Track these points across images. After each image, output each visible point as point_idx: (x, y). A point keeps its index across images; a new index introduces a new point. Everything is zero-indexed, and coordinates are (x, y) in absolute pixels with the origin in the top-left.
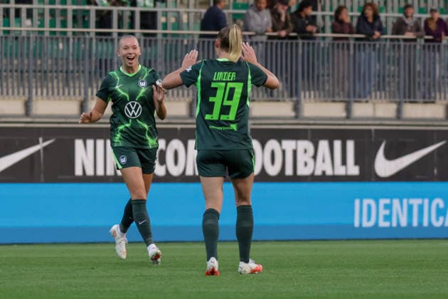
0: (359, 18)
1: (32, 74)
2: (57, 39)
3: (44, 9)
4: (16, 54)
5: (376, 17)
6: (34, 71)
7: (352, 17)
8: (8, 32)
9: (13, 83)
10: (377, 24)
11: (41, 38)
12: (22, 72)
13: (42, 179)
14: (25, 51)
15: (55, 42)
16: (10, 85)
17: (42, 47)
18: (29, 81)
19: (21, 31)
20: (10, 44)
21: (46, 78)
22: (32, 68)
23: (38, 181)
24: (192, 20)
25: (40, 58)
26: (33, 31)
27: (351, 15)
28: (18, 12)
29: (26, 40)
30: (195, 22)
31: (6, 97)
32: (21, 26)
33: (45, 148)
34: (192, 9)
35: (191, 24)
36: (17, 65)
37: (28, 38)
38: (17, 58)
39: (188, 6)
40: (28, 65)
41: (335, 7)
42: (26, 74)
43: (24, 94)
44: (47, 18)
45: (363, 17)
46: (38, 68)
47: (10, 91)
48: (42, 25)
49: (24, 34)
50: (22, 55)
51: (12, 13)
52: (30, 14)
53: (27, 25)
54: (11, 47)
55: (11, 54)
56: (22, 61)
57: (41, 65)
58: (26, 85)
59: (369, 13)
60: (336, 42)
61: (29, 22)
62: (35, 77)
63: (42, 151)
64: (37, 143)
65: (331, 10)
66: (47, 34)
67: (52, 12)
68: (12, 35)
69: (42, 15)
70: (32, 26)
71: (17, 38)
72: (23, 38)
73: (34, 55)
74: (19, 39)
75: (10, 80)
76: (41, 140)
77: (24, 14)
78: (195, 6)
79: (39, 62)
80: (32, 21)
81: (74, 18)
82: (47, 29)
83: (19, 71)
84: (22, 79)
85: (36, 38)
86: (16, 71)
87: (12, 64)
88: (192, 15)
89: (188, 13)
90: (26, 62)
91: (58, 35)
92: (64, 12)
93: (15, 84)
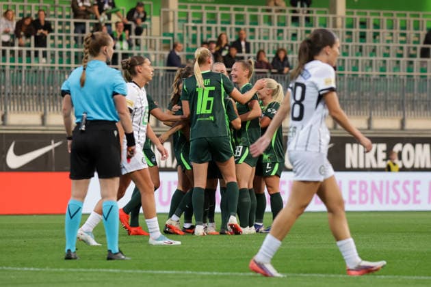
0: (274, 59)
1: (47, 97)
2: (64, 72)
3: (54, 52)
4: (36, 82)
5: (286, 58)
6: (48, 95)
7: (269, 58)
8: (30, 67)
9: (33, 103)
10: (286, 63)
11: (53, 72)
12: (39, 95)
13: (54, 169)
14: (42, 80)
15: (62, 75)
16: (31, 103)
17: (53, 77)
18: (44, 101)
19: (38, 67)
20: (31, 75)
21: (56, 99)
22: (47, 92)
23: (50, 170)
24: (158, 59)
25: (52, 85)
26: (47, 67)
27: (269, 57)
28: (36, 53)
29: (42, 73)
30: (160, 61)
31: (29, 112)
32: (39, 63)
33: (56, 148)
34: (158, 52)
35: (158, 62)
36: (36, 90)
37: (44, 72)
38: (36, 85)
39: (155, 49)
40: (44, 90)
41: (257, 50)
42: (42, 97)
43: (41, 110)
44: (57, 58)
45: (277, 58)
46: (51, 92)
47: (31, 108)
48: (53, 62)
49: (41, 68)
50: (39, 83)
51: (33, 54)
52: (45, 54)
53: (42, 63)
54: (32, 78)
55: (32, 83)
56: (40, 87)
57: (53, 90)
58: (43, 103)
59: (282, 55)
60: (258, 75)
61: (44, 60)
62: (49, 98)
63: (53, 151)
64: (50, 144)
65: (254, 52)
66: (57, 69)
67: (61, 54)
68: (33, 69)
69: (53, 55)
70: (47, 63)
71: (36, 72)
72: (40, 71)
73: (48, 83)
74: (38, 72)
75: (31, 101)
76: (53, 142)
77: (41, 55)
78: (160, 50)
79: (51, 88)
80: (46, 60)
81: (76, 57)
82: (57, 65)
83: (38, 94)
84: (40, 100)
85: (49, 72)
86: (36, 94)
87: (32, 89)
88: (158, 56)
89: (155, 55)
90: (42, 88)
91: (65, 69)
92: (69, 53)
93: (35, 103)
